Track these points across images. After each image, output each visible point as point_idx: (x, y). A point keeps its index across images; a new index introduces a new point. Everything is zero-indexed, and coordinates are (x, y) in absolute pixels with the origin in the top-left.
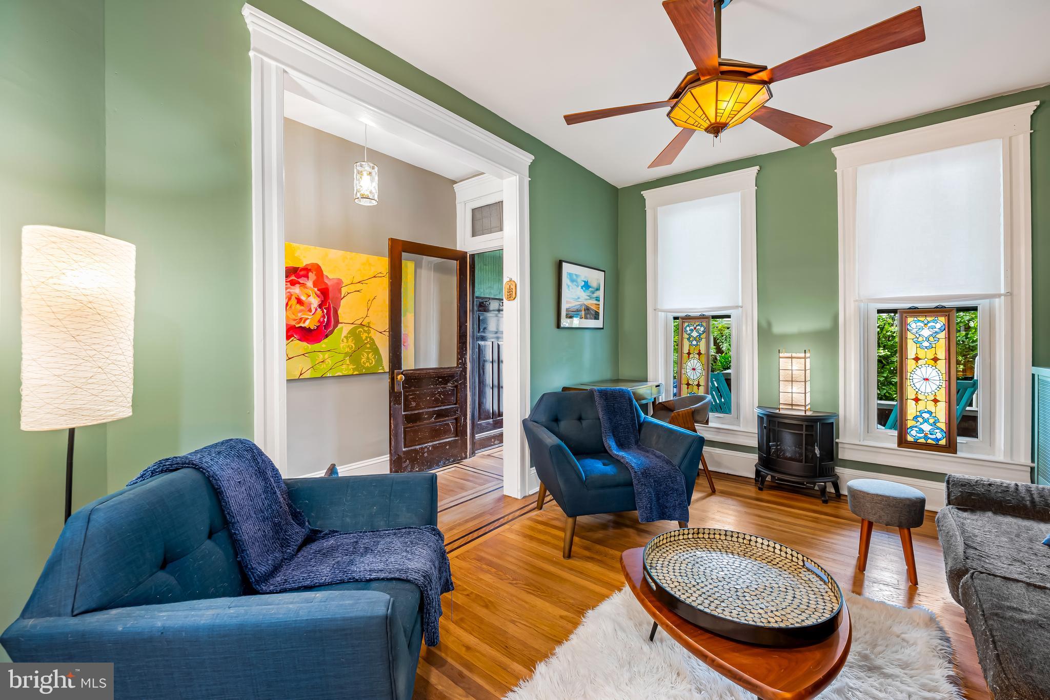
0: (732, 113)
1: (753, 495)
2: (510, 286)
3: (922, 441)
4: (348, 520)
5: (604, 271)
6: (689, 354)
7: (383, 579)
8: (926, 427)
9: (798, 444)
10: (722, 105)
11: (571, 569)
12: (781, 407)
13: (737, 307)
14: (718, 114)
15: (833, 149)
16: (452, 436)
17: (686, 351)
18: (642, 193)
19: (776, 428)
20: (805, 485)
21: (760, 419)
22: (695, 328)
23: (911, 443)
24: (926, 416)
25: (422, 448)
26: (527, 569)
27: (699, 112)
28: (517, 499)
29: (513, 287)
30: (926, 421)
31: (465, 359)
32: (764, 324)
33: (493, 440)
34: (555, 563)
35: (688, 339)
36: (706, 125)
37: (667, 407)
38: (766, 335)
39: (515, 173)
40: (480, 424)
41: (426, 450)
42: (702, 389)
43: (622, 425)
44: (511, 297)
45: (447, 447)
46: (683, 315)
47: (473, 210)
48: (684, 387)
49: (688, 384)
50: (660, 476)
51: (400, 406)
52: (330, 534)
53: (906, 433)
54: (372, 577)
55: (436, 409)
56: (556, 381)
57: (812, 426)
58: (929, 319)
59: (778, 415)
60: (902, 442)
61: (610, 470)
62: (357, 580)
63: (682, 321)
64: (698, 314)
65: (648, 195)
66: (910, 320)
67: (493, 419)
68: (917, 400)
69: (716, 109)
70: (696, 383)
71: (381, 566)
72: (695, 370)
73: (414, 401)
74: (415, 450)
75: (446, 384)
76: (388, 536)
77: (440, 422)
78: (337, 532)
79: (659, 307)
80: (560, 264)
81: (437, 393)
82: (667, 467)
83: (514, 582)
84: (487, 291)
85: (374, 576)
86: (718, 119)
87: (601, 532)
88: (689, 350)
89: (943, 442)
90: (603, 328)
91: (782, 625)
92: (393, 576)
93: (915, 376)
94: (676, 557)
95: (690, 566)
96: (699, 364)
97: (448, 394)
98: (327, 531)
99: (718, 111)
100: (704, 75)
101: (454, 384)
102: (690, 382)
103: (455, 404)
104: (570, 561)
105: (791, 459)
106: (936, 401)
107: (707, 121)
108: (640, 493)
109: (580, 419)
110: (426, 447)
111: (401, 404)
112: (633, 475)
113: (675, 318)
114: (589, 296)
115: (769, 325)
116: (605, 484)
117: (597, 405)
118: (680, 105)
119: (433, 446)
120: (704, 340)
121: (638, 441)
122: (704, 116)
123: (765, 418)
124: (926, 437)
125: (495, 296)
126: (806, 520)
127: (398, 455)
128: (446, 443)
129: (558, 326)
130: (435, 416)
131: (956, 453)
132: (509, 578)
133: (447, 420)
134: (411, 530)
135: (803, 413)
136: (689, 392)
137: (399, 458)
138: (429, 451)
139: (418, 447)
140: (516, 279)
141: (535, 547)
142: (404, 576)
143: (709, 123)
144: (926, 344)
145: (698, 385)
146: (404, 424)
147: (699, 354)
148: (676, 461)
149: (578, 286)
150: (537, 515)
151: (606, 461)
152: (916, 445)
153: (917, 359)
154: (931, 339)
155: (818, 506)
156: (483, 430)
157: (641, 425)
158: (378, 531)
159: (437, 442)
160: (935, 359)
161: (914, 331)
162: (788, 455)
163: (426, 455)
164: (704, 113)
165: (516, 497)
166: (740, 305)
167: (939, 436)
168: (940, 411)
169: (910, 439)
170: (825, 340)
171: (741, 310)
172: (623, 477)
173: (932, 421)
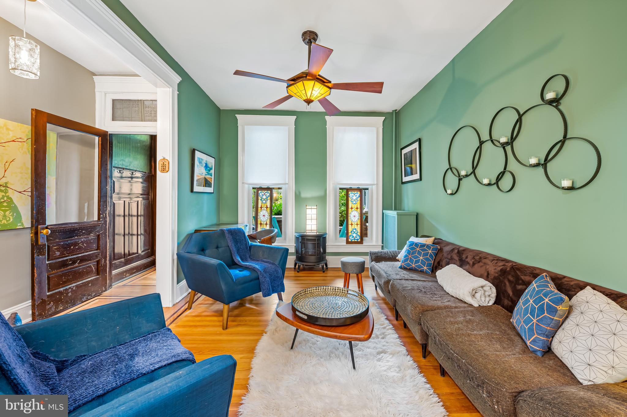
0: (317, 97)
1: (293, 275)
2: (164, 163)
3: (353, 241)
4: (94, 343)
5: (215, 158)
6: (261, 207)
7: (165, 366)
8: (355, 235)
9: (314, 248)
10: (314, 92)
11: (231, 334)
12: (307, 231)
13: (286, 184)
14: (311, 96)
15: (326, 116)
16: (94, 275)
17: (259, 206)
18: (236, 115)
19: (305, 242)
20: (316, 266)
21: (297, 238)
22: (264, 194)
23: (350, 242)
24: (354, 230)
25: (66, 290)
26: (204, 343)
27: (304, 92)
28: (169, 308)
29: (167, 164)
30: (354, 232)
31: (106, 214)
32: (298, 193)
33: (125, 274)
34: (220, 334)
35: (261, 200)
36: (305, 98)
37: (253, 237)
38: (298, 197)
39: (169, 86)
40: (115, 263)
41: (70, 290)
42: (268, 226)
43: (241, 248)
44: (164, 170)
45: (90, 285)
46: (258, 186)
47: (113, 100)
48: (259, 225)
49: (261, 224)
50: (271, 271)
51: (44, 257)
52: (78, 359)
53: (349, 238)
54: (156, 367)
55: (80, 255)
56: (191, 226)
57: (319, 239)
58: (356, 192)
59: (305, 236)
60: (348, 242)
61: (246, 273)
62: (145, 374)
63: (258, 189)
64: (266, 187)
65: (240, 118)
66: (350, 192)
67: (124, 258)
68: (352, 224)
69: (311, 93)
70: (265, 223)
71: (158, 359)
72: (264, 216)
73: (58, 251)
74: (60, 292)
75: (89, 234)
76: (140, 342)
77: (83, 265)
78: (84, 356)
79: (245, 181)
80: (193, 152)
81: (81, 243)
82: (273, 267)
83: (201, 353)
84: (121, 163)
85: (157, 366)
86: (311, 97)
87: (235, 311)
88: (261, 206)
89: (359, 240)
90: (213, 193)
91: (355, 314)
92: (171, 361)
93: (351, 215)
94: (303, 304)
95: (311, 305)
96: (266, 213)
97: (91, 243)
98: (73, 358)
99: (312, 94)
100: (309, 76)
101: (96, 234)
102: (262, 223)
103: (97, 250)
104: (228, 330)
105: (311, 255)
106: (357, 224)
107: (306, 97)
108: (264, 282)
109: (217, 247)
110: (70, 288)
111: (44, 255)
112: (259, 273)
113: (253, 188)
114: (207, 173)
115: (300, 193)
116: (245, 281)
117: (227, 238)
118: (295, 85)
119: (76, 286)
120: (269, 200)
121: (250, 256)
122: (305, 94)
123: (300, 238)
124: (355, 239)
125: (126, 166)
126: (321, 281)
127: (42, 299)
128: (88, 282)
129: (192, 191)
130: (78, 261)
131: (363, 244)
132: (196, 352)
133: (90, 263)
134: (156, 333)
135: (315, 234)
136: (262, 228)
137: (43, 302)
138: (73, 291)
139: (62, 289)
140: (169, 157)
141: (200, 330)
142: (179, 358)
143: (307, 98)
144: (354, 202)
145: (266, 224)
146: (48, 271)
147: (267, 207)
148: (277, 263)
149: (202, 166)
150: (190, 313)
151: (240, 269)
152: (352, 243)
153: (352, 208)
154: (356, 200)
155: (321, 274)
156: (117, 267)
157: (251, 247)
158: (126, 343)
159: (81, 282)
160: (357, 208)
161: (351, 197)
162: (310, 253)
163: (70, 294)
164: (306, 93)
165: (168, 306)
166: (287, 183)
167: (358, 238)
168: (358, 228)
169: (350, 240)
170: (322, 200)
171: (287, 185)
172: (254, 275)
173: (356, 232)
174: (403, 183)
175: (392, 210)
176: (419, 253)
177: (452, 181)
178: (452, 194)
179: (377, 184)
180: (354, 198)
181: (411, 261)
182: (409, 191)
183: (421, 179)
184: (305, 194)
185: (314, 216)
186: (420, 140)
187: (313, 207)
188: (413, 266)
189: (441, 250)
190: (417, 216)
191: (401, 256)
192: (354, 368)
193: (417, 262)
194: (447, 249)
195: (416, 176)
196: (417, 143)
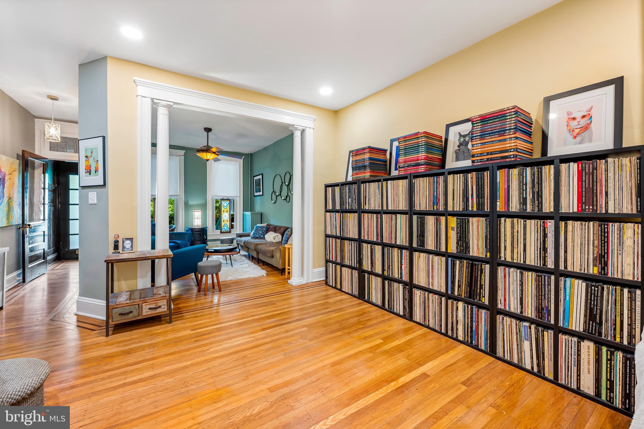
3: (225, 231)
8: (226, 228)
9: (200, 236)
12: (194, 226)
13: (177, 195)
24: (225, 225)
30: (226, 226)
32: (186, 201)
38: (187, 205)
57: (202, 231)
58: (226, 201)
60: (221, 232)
66: (222, 202)
68: (224, 221)
89: (229, 231)
93: (223, 216)
103: (43, 242)
106: (227, 221)
110: (35, 265)
115: (188, 202)
124: (226, 230)
128: (41, 263)
131: (231, 232)
135: (200, 227)
138: (36, 267)
144: (225, 207)
152: (224, 233)
153: (224, 211)
160: (227, 211)
161: (223, 204)
162: (197, 240)
167: (228, 229)
168: (228, 223)
169: (223, 231)
170: (204, 207)
171: (178, 197)
172: (177, 245)
173: (227, 226)
174: (255, 196)
175: (248, 211)
176: (260, 230)
177: (274, 197)
178: (274, 203)
179: (240, 196)
180: (225, 205)
181: (256, 234)
182: (258, 201)
183: (263, 195)
184: (191, 202)
185: (200, 217)
186: (262, 175)
187: (198, 211)
188: (257, 236)
189: (269, 228)
190: (261, 214)
191: (251, 234)
192: (232, 266)
193: (259, 234)
194: (271, 227)
195: (261, 193)
196: (261, 176)
